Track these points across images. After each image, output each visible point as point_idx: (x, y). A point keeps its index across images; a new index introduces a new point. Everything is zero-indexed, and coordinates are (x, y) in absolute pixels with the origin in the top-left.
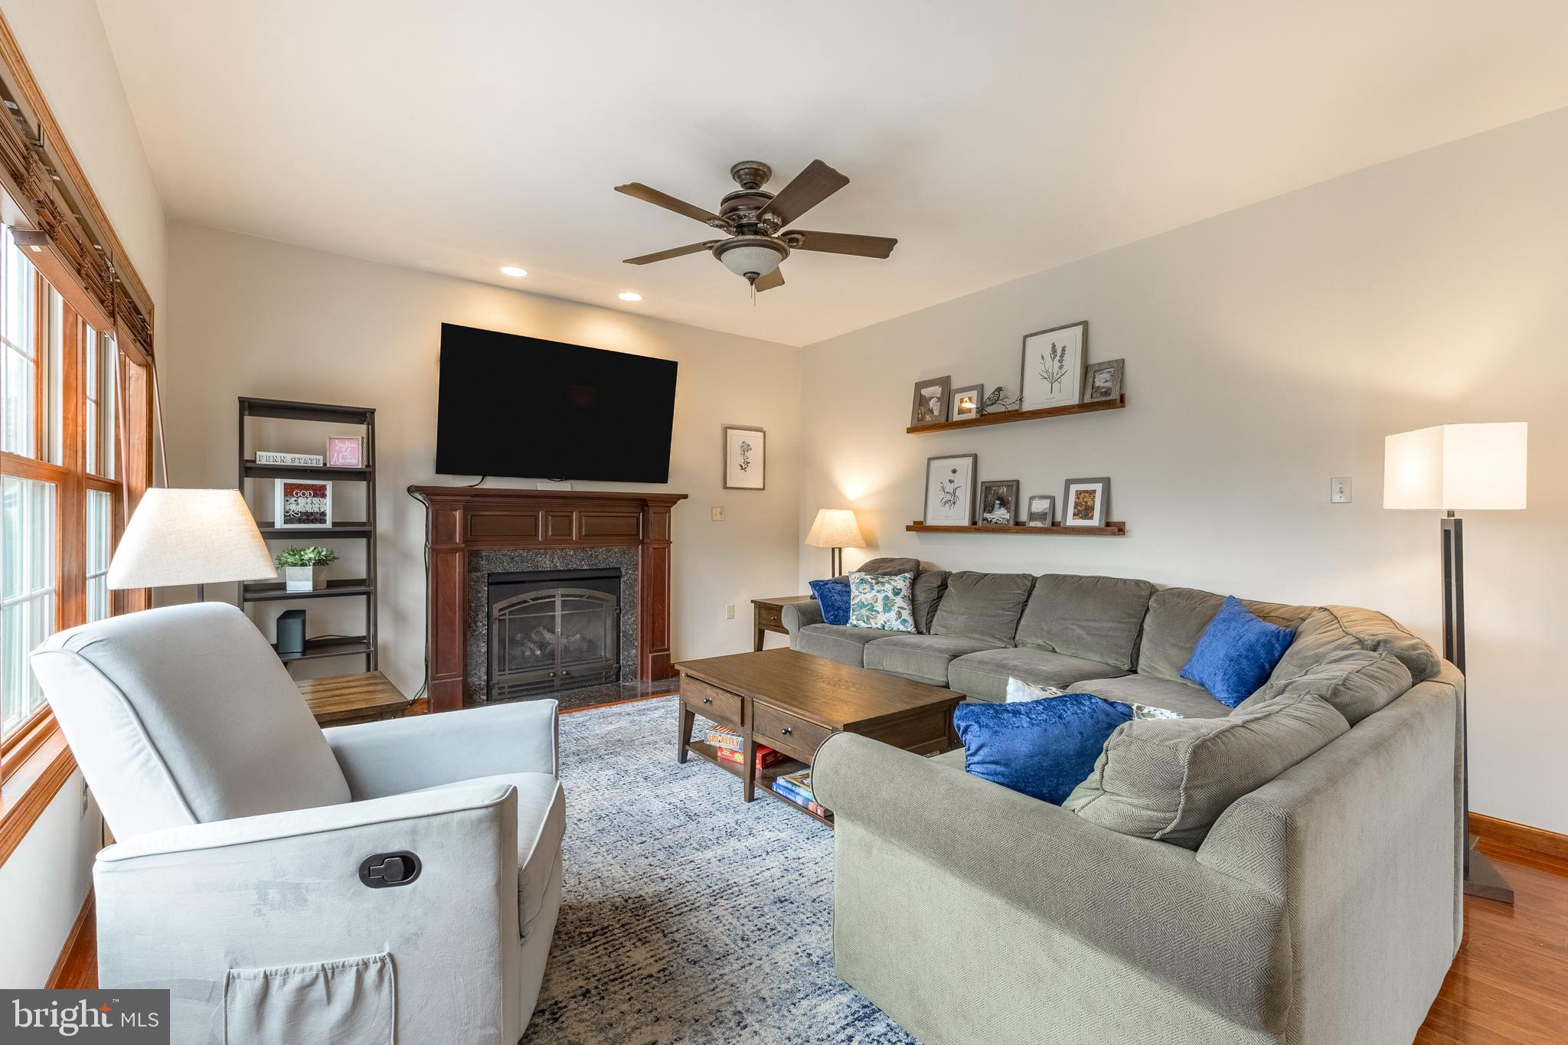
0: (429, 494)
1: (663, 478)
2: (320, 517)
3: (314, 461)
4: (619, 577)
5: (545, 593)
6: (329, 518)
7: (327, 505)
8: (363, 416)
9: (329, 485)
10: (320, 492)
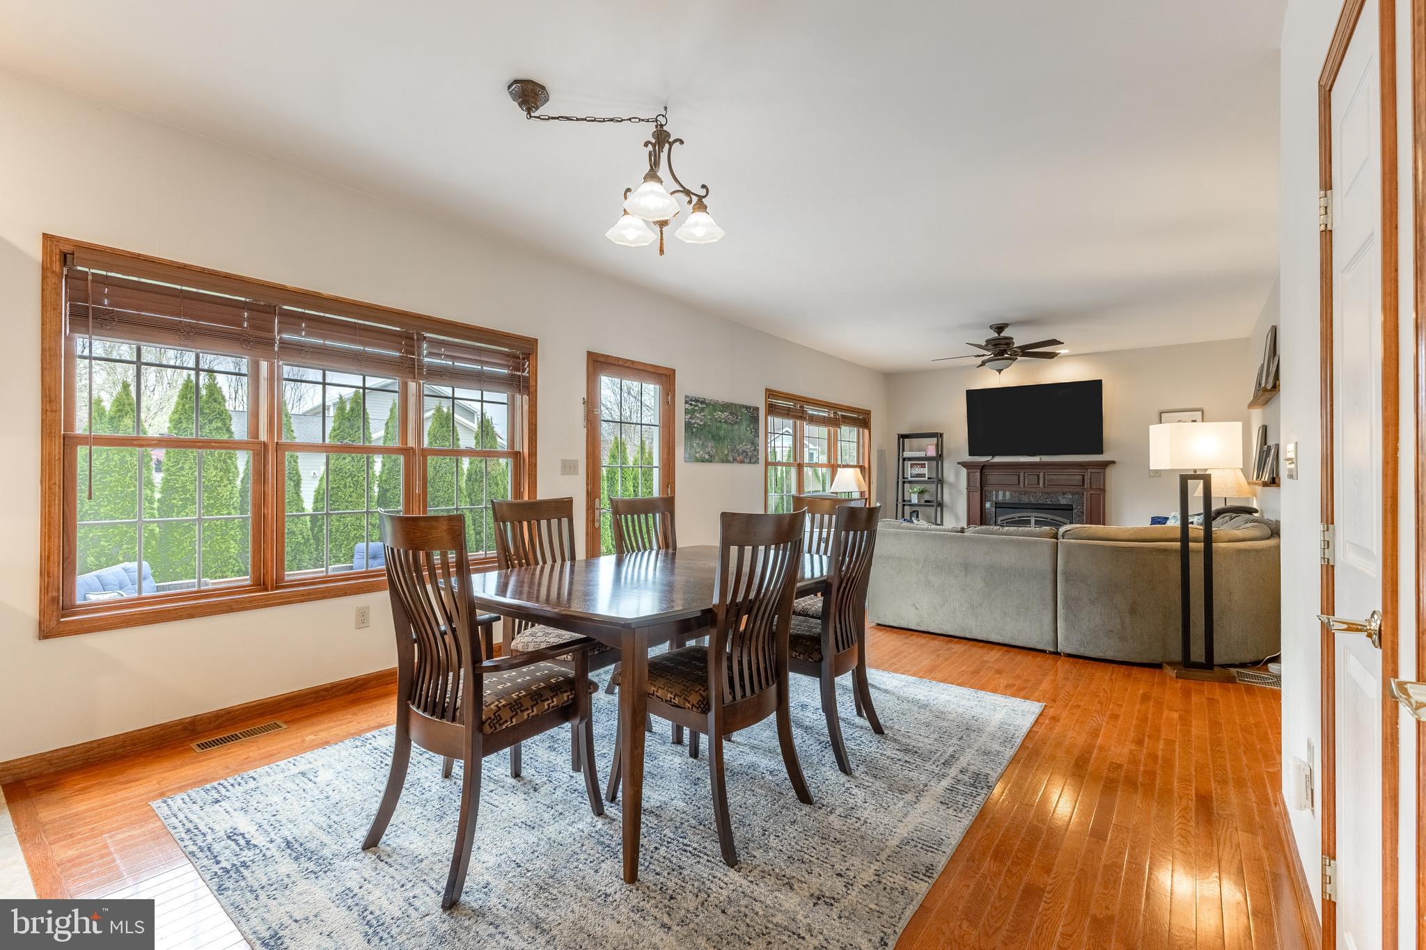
0: (964, 465)
1: (1100, 451)
2: (922, 475)
3: (922, 454)
4: (1072, 510)
5: (1025, 514)
6: (927, 476)
7: (925, 471)
8: (939, 436)
9: (926, 462)
10: (923, 466)
